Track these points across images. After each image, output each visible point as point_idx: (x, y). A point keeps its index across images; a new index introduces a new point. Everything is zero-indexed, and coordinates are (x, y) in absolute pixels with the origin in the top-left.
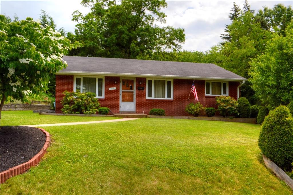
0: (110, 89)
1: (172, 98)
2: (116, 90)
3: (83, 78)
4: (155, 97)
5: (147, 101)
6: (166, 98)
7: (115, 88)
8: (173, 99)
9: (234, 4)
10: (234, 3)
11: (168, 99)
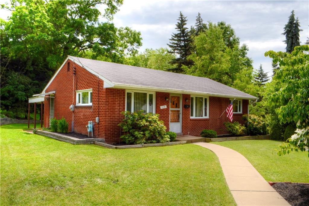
0: (162, 107)
1: (207, 117)
2: (166, 109)
3: (134, 93)
4: (196, 116)
5: (191, 121)
6: (204, 117)
7: (165, 107)
8: (209, 118)
9: (181, 14)
10: (181, 12)
11: (205, 118)
